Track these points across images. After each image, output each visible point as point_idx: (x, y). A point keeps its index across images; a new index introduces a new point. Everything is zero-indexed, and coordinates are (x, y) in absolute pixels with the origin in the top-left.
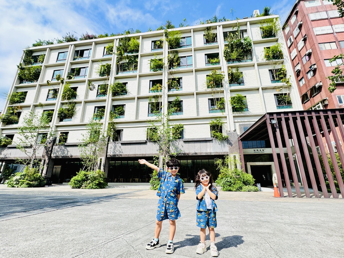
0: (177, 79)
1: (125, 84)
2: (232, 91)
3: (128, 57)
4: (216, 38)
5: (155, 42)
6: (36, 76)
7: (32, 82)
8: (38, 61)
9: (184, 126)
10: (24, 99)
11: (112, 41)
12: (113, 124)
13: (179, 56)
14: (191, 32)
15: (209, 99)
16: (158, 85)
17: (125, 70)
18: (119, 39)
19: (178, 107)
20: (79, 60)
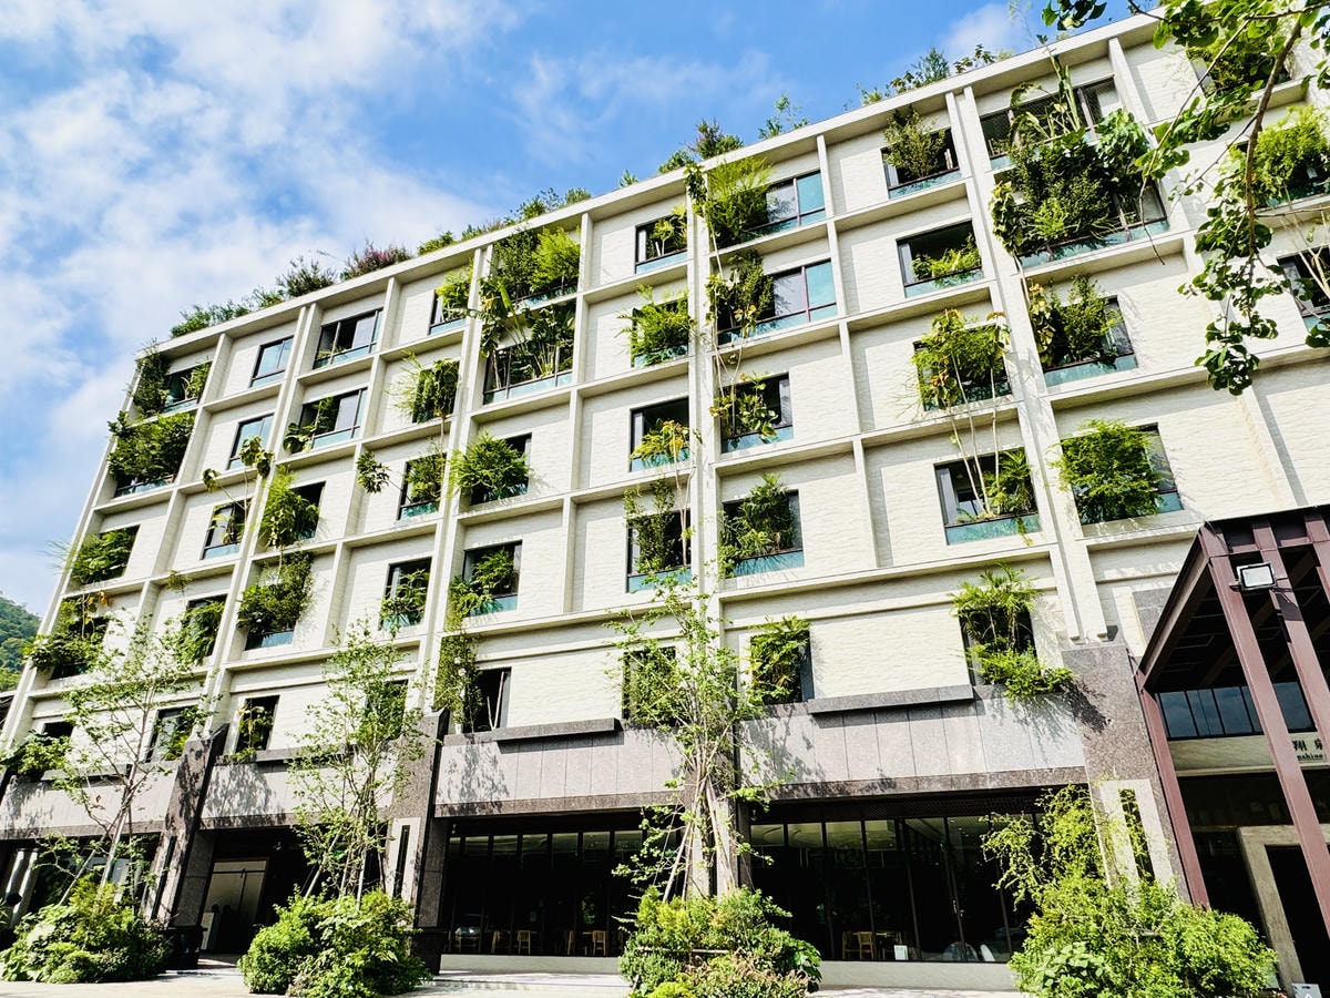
0: (762, 387)
1: (519, 443)
2: (1061, 409)
3: (529, 318)
4: (948, 154)
5: (648, 228)
6: (171, 455)
7: (157, 483)
8: (187, 393)
9: (814, 629)
10: (124, 558)
11: (464, 261)
12: (460, 645)
13: (766, 273)
14: (815, 150)
15: (938, 467)
16: (669, 427)
17: (519, 378)
18: (494, 244)
19: (776, 527)
20: (338, 362)
